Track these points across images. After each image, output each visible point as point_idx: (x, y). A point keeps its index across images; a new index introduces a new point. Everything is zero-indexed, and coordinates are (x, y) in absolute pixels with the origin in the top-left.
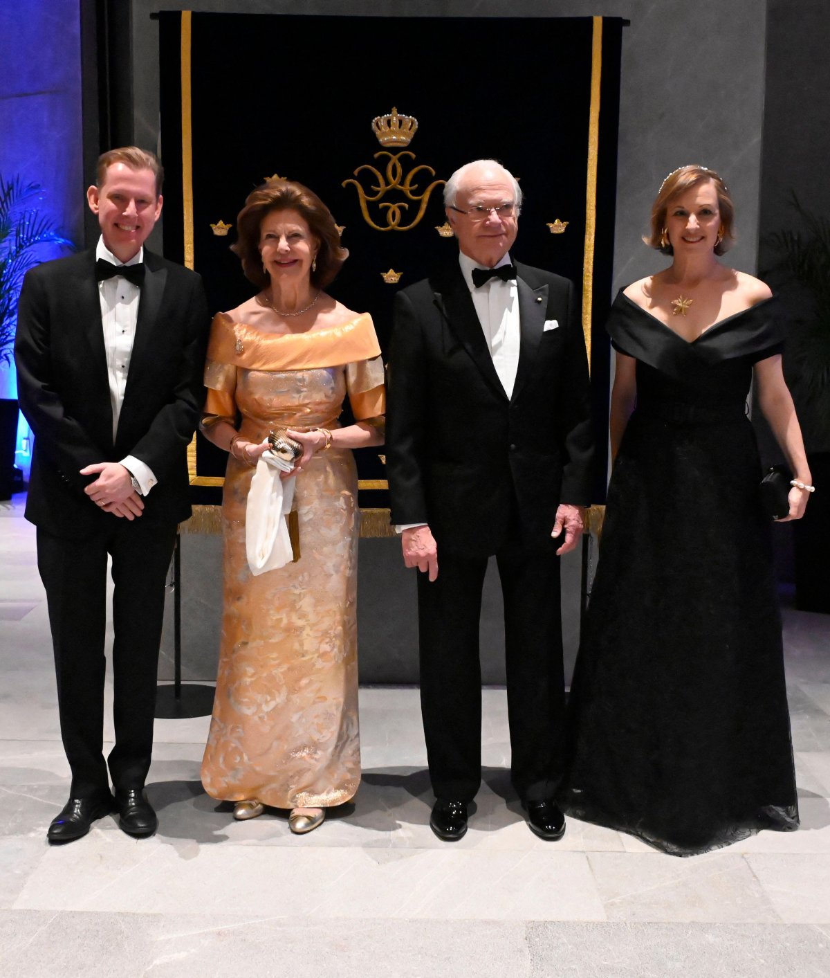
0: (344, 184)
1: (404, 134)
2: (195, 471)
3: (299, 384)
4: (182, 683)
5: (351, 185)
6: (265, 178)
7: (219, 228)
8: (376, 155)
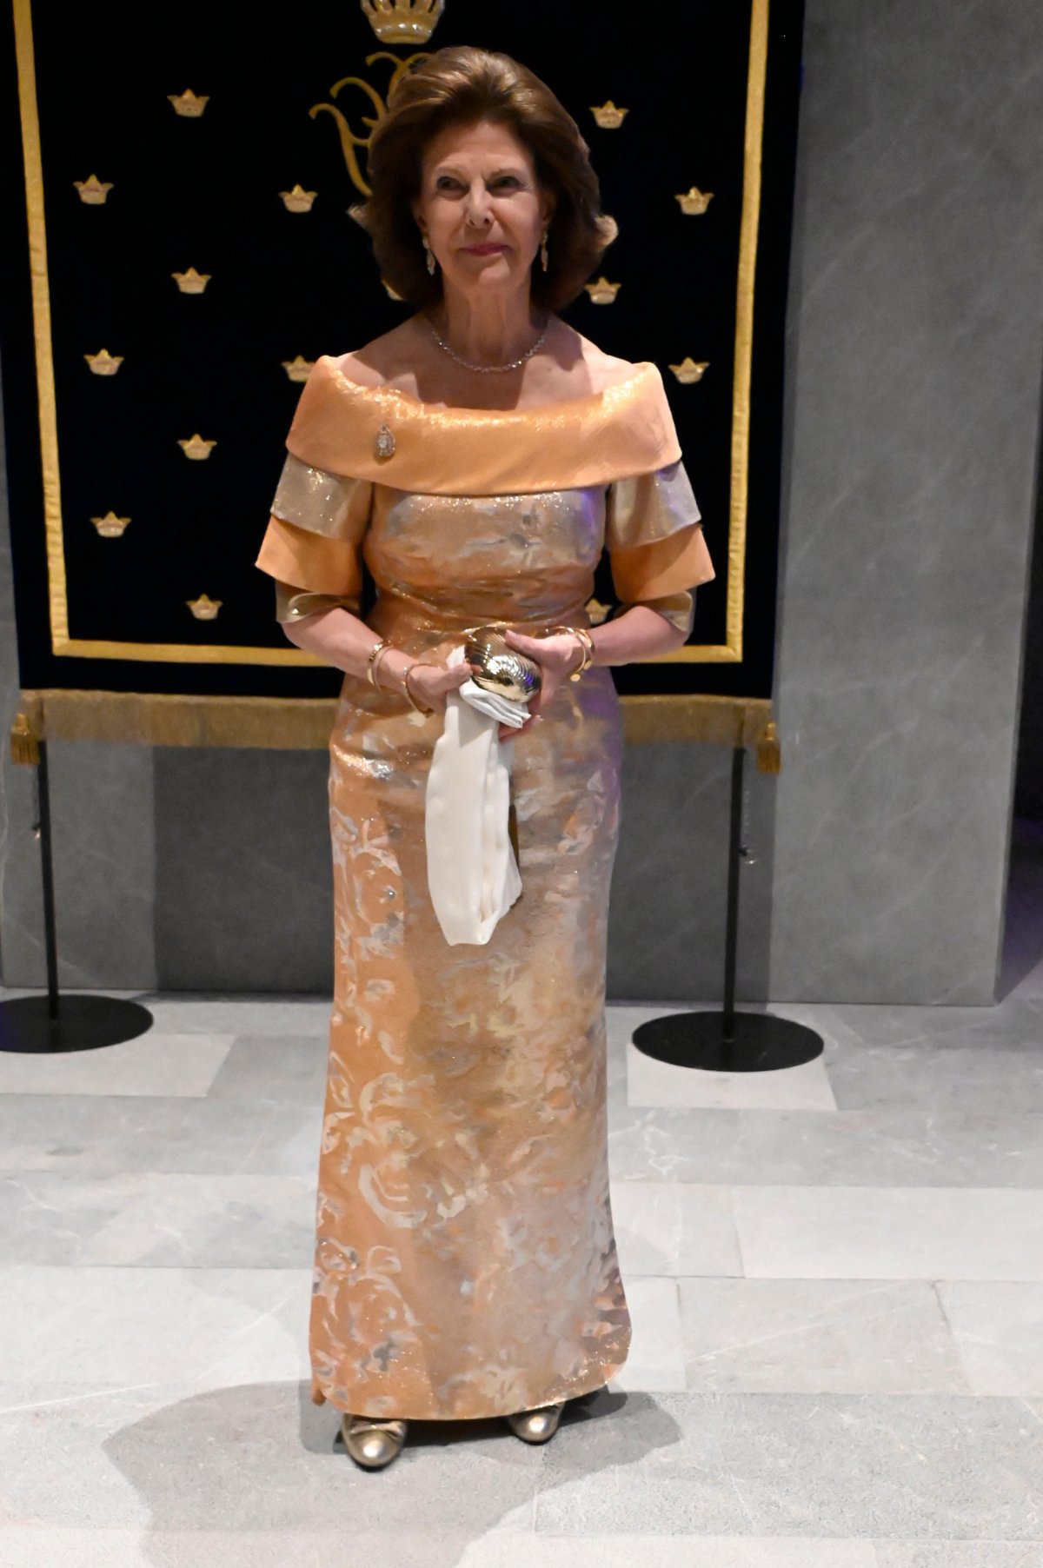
0: (313, 113)
1: (419, 20)
2: (64, 631)
3: (524, 527)
4: (62, 992)
5: (325, 115)
6: (169, 97)
7: (90, 190)
8: (370, 59)
